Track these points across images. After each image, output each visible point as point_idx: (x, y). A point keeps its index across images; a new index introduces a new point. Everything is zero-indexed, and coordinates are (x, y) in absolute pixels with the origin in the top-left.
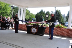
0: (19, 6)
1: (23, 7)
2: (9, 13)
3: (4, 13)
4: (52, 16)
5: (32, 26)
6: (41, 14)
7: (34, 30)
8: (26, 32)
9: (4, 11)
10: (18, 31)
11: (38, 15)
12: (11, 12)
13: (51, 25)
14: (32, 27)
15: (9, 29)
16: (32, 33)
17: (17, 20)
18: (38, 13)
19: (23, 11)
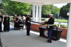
2: (28, 8)
3: (23, 9)
5: (46, 28)
12: (30, 7)
16: (45, 37)
18: (63, 7)
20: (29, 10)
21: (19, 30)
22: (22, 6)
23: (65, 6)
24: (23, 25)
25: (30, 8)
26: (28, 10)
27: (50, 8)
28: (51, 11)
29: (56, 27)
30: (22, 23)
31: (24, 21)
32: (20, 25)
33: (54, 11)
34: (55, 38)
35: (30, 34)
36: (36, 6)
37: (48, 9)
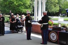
2: (29, 4)
5: (51, 29)
7: (53, 36)
12: (32, 2)
14: (50, 31)
17: (29, 21)
19: (42, 5)
20: (30, 6)
21: (17, 33)
22: (21, 1)
24: (22, 26)
25: (30, 4)
26: (28, 7)
27: (58, 3)
28: (60, 7)
29: (65, 27)
30: (21, 24)
31: (23, 21)
32: (18, 26)
33: (63, 7)
35: (31, 38)
36: (38, 1)
37: (55, 5)
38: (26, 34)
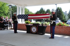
0: (17, 4)
1: (21, 5)
3: (2, 13)
4: (53, 13)
5: (32, 25)
6: (41, 12)
7: (34, 29)
8: (26, 32)
9: (1, 11)
10: (18, 31)
11: (38, 13)
13: (52, 24)
15: (8, 29)
16: (32, 33)
18: (38, 12)
19: (22, 10)
20: (8, 14)
23: (39, 12)
25: (8, 12)
30: (6, 23)
32: (5, 25)
34: (42, 34)
36: (19, 7)
38: (14, 30)
